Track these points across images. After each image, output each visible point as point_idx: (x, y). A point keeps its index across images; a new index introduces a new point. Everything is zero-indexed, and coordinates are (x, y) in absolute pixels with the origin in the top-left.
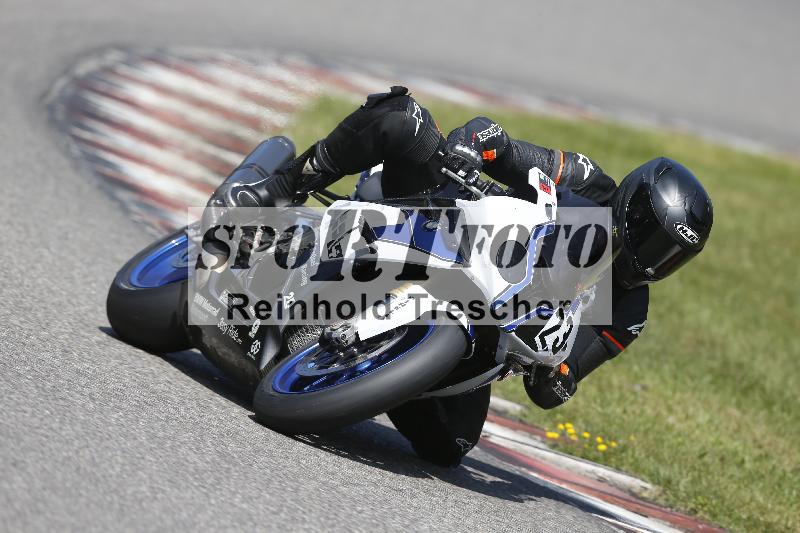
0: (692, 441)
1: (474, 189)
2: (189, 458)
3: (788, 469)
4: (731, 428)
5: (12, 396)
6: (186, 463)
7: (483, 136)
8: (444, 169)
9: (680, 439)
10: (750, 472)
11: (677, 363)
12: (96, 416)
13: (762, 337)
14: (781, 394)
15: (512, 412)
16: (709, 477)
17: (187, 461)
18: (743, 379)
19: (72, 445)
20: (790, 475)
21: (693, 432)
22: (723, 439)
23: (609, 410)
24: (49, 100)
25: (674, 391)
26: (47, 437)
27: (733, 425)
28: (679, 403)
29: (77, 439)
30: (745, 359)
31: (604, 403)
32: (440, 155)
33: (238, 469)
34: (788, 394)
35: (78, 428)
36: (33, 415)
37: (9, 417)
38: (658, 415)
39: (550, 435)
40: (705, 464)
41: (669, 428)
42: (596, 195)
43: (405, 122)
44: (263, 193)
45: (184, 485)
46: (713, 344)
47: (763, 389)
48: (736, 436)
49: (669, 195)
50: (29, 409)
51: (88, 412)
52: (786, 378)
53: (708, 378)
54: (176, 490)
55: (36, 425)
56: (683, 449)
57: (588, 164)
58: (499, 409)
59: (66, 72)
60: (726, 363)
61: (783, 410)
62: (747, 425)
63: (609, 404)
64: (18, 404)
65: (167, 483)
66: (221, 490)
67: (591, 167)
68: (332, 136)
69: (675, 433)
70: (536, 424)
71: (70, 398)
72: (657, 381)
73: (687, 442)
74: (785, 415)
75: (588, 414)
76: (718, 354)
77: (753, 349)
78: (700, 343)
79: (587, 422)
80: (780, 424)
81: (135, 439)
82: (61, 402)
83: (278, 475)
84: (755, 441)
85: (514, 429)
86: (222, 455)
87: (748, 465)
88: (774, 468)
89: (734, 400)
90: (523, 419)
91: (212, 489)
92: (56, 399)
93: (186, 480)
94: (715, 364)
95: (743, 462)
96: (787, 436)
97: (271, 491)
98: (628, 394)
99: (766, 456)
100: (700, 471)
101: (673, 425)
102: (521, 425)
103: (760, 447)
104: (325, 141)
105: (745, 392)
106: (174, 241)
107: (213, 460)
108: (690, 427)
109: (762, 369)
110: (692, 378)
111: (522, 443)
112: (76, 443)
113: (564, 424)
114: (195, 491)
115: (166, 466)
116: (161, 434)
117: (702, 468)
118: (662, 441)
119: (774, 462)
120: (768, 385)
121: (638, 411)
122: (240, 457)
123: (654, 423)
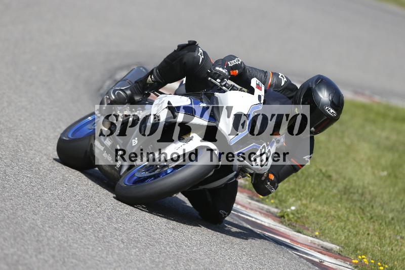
1: (224, 88)
5: (82, 241)
7: (231, 63)
8: (210, 78)
12: (125, 251)
15: (335, 249)
19: (113, 265)
23: (384, 249)
24: (102, 91)
26: (99, 261)
29: (115, 262)
31: (382, 245)
32: (208, 72)
35: (115, 256)
36: (93, 250)
37: (81, 251)
39: (354, 261)
42: (288, 93)
43: (194, 58)
44: (128, 92)
49: (321, 93)
50: (91, 247)
51: (120, 249)
55: (95, 255)
57: (284, 78)
58: (329, 248)
59: (110, 77)
63: (384, 246)
64: (85, 245)
67: (285, 79)
70: (347, 256)
71: (111, 242)
75: (373, 251)
79: (373, 255)
81: (144, 262)
82: (107, 244)
85: (336, 258)
90: (341, 253)
92: (104, 242)
98: (394, 241)
102: (340, 256)
104: (157, 67)
106: (89, 118)
111: (340, 265)
112: (114, 264)
113: (361, 256)
116: (157, 260)
121: (399, 250)
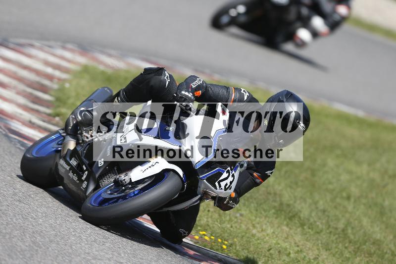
0: (265, 242)
2: (17, 244)
3: (312, 258)
4: (283, 236)
6: (16, 246)
7: (194, 85)
9: (259, 241)
10: (293, 259)
11: (257, 204)
13: (299, 192)
14: (309, 220)
16: (273, 261)
17: (16, 245)
18: (290, 212)
20: (313, 261)
21: (265, 238)
22: (280, 242)
23: (224, 225)
25: (256, 217)
27: (285, 235)
28: (258, 223)
30: (291, 202)
31: (222, 222)
32: (174, 96)
33: (41, 250)
34: (312, 220)
38: (248, 229)
40: (271, 254)
41: (253, 235)
43: (161, 81)
45: (15, 257)
46: (275, 194)
47: (300, 217)
48: (286, 241)
52: (311, 212)
53: (273, 211)
54: (11, 260)
56: (260, 246)
60: (281, 204)
61: (309, 228)
62: (292, 235)
63: (224, 223)
65: (7, 256)
66: (33, 260)
67: (247, 94)
68: (127, 87)
69: (256, 238)
72: (248, 212)
73: (262, 243)
74: (310, 230)
76: (278, 199)
77: (295, 197)
78: (269, 193)
80: (307, 236)
83: (61, 253)
84: (295, 243)
86: (34, 243)
87: (292, 255)
88: (305, 257)
89: (285, 223)
91: (29, 259)
93: (16, 255)
94: (276, 204)
95: (290, 253)
96: (311, 241)
97: (58, 261)
98: (233, 218)
99: (301, 251)
100: (268, 257)
101: (255, 234)
103: (298, 246)
104: (124, 89)
105: (291, 218)
107: (30, 245)
108: (264, 235)
109: (299, 208)
110: (265, 211)
113: (202, 232)
114: (20, 260)
115: (6, 247)
117: (270, 256)
118: (250, 242)
119: (305, 254)
120: (302, 215)
121: (238, 227)
122: (42, 244)
123: (246, 233)
